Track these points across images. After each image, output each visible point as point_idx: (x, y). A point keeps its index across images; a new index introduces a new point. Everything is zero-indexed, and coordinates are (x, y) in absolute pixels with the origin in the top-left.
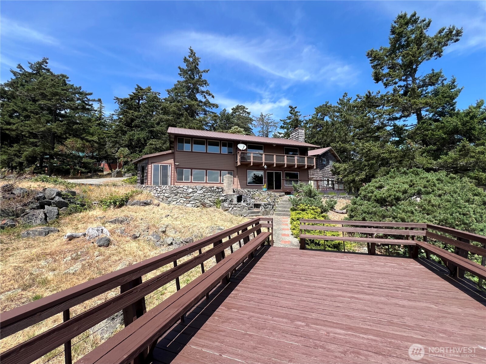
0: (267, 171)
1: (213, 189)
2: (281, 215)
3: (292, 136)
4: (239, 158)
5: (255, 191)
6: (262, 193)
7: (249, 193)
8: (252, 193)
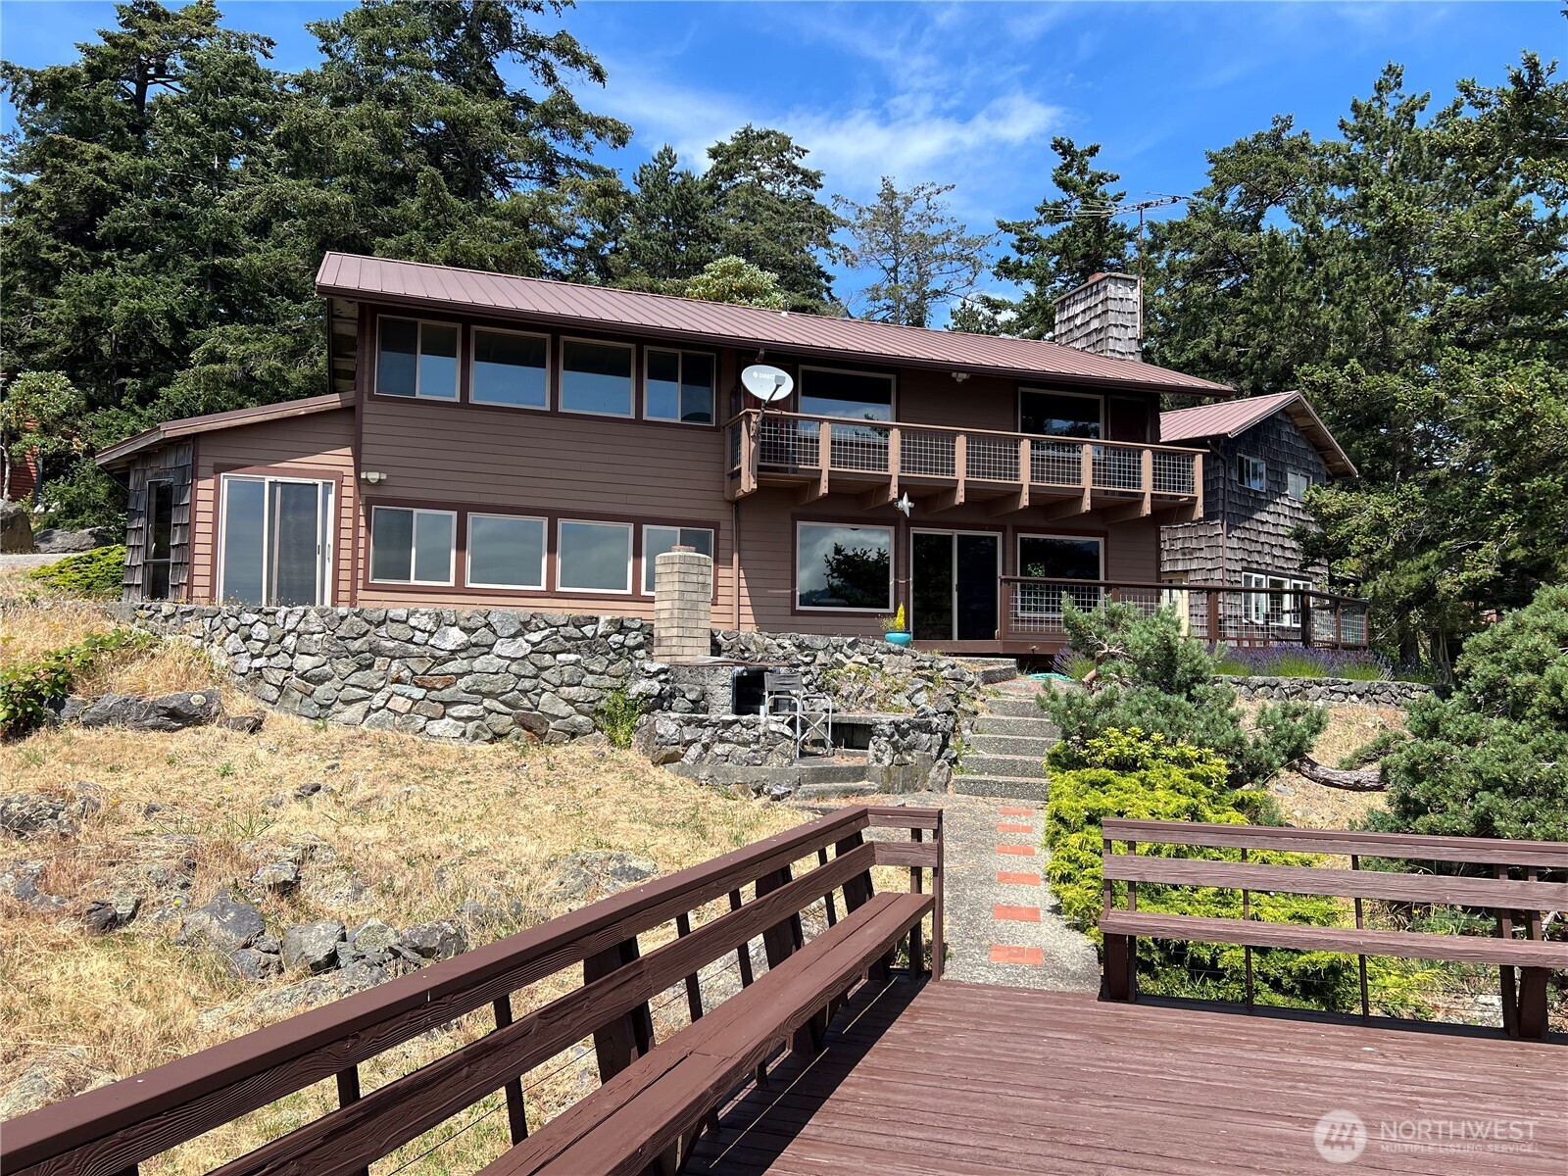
0: (914, 530)
1: (588, 630)
2: (993, 794)
3: (1070, 319)
4: (747, 447)
5: (838, 648)
6: (881, 657)
7: (808, 659)
8: (821, 657)
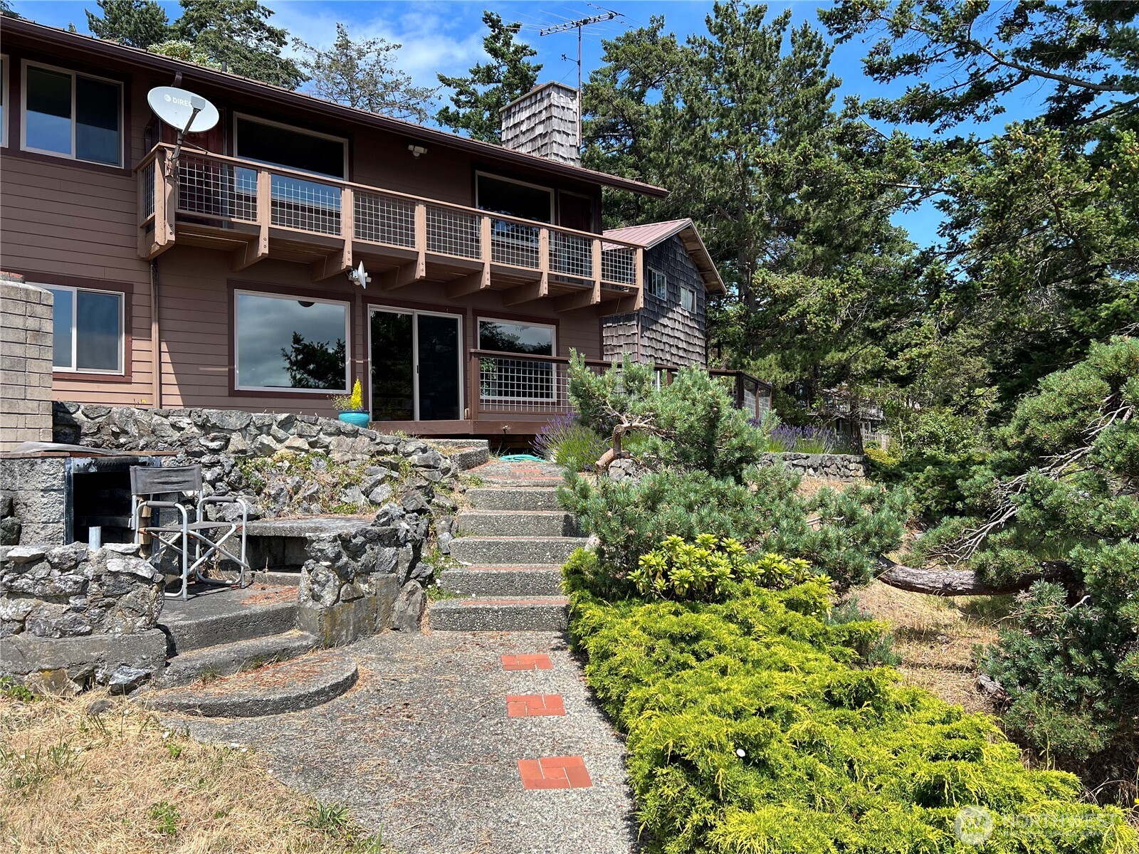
3: (515, 126)
4: (162, 190)
6: (327, 439)
7: (214, 445)
8: (237, 441)
